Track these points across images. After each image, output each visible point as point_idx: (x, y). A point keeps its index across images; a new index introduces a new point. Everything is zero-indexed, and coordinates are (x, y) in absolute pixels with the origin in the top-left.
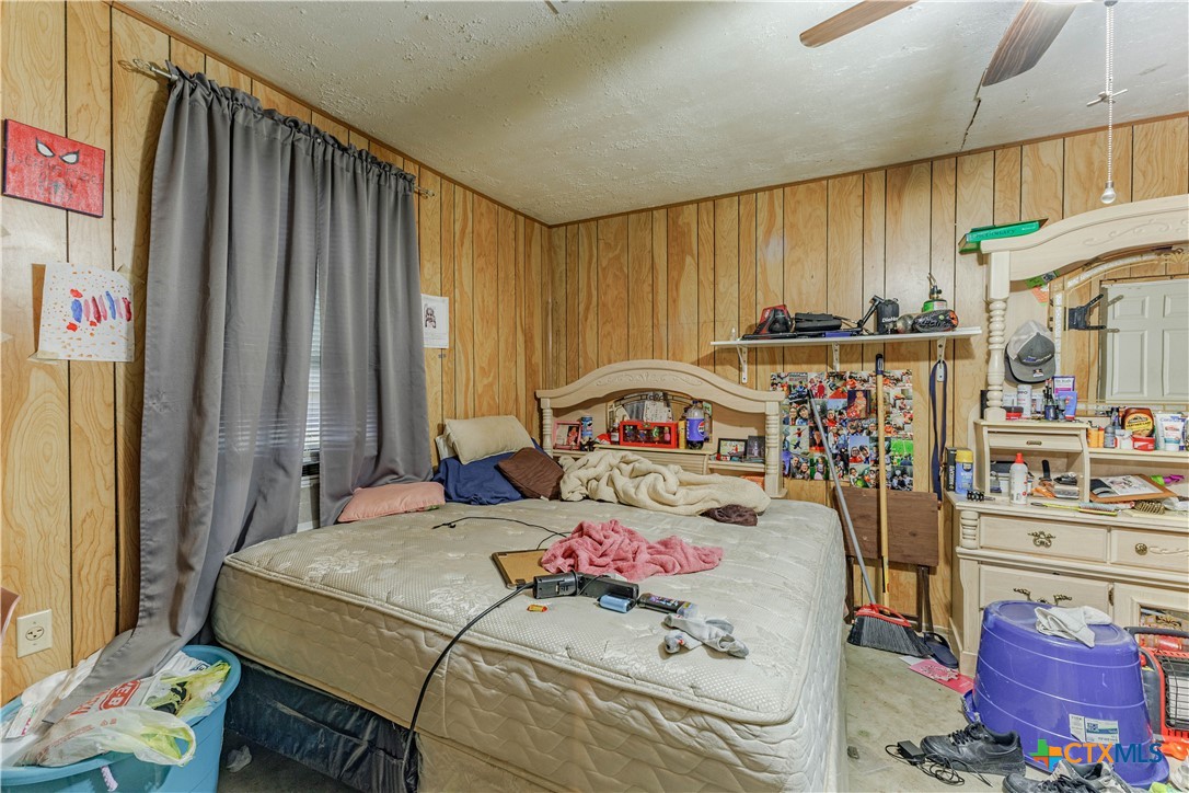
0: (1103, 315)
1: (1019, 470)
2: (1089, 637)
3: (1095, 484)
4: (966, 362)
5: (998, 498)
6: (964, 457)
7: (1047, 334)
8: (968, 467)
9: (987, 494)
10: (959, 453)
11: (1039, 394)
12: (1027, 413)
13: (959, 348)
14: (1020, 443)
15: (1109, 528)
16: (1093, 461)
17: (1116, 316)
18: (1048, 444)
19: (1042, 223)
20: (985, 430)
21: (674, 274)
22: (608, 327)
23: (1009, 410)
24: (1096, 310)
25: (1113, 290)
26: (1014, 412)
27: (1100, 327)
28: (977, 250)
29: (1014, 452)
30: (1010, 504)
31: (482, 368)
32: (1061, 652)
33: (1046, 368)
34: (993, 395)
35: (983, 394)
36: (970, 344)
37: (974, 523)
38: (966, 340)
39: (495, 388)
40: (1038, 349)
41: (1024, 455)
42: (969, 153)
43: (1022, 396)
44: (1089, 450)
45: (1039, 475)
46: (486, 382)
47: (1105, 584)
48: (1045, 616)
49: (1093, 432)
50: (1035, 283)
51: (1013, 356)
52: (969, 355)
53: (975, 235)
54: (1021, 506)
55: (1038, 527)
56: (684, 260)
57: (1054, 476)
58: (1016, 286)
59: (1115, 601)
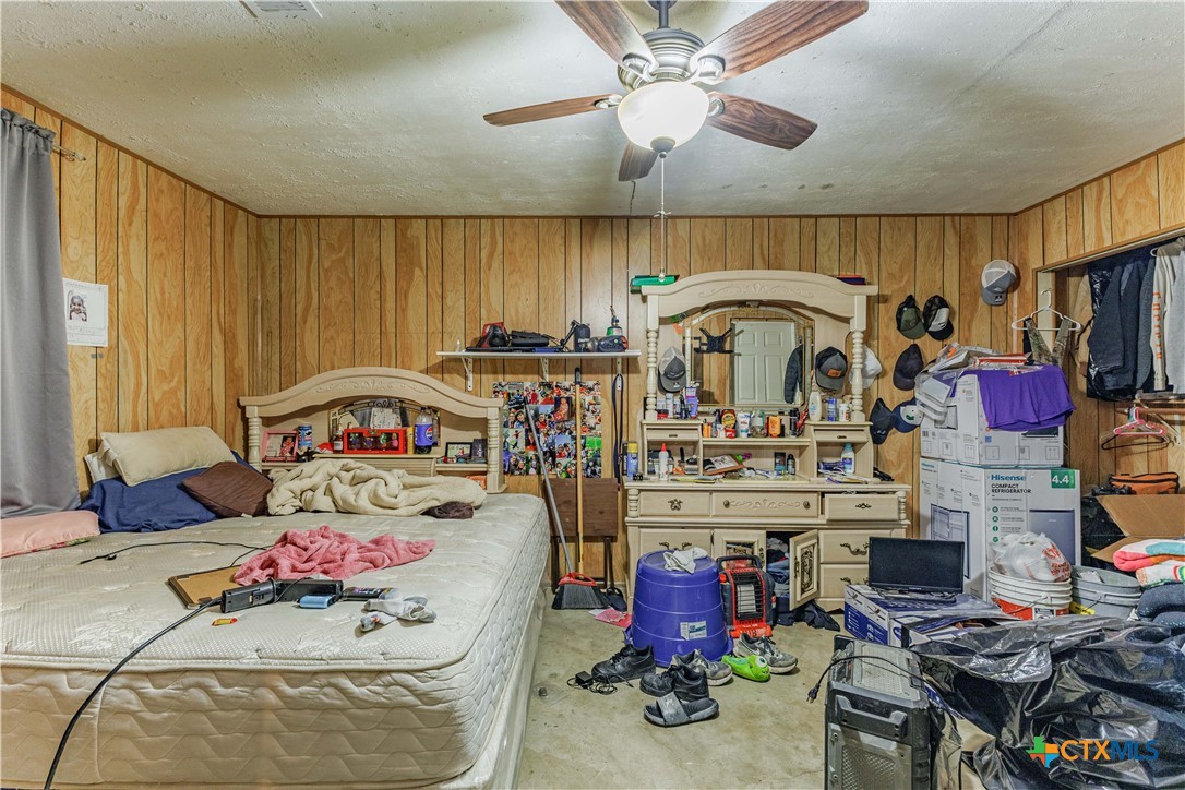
0: (732, 343)
1: (664, 455)
2: (691, 567)
3: (706, 462)
4: (635, 376)
5: (652, 477)
6: (632, 449)
7: (681, 357)
8: (634, 456)
9: (646, 475)
10: (630, 445)
11: (677, 401)
12: (671, 415)
13: (631, 365)
14: (664, 436)
15: (711, 492)
16: (704, 446)
17: (741, 344)
18: (682, 436)
19: (676, 277)
20: (645, 427)
21: (403, 284)
22: (332, 331)
23: (659, 412)
24: (729, 339)
25: (739, 325)
26: (662, 413)
27: (730, 352)
28: (639, 292)
29: (660, 443)
30: (659, 481)
31: (161, 372)
32: (678, 581)
33: (681, 381)
34: (651, 401)
35: (645, 399)
36: (637, 362)
37: (635, 498)
38: (635, 358)
39: (181, 395)
40: (676, 368)
41: (668, 446)
42: (636, 217)
43: (668, 401)
44: (703, 440)
45: (677, 459)
46: (166, 387)
47: (708, 531)
48: (669, 557)
49: (705, 426)
50: (675, 320)
51: (662, 373)
52: (637, 371)
53: (638, 280)
54: (664, 483)
55: (673, 496)
56: (412, 272)
57: (686, 459)
58: (663, 321)
59: (715, 541)
